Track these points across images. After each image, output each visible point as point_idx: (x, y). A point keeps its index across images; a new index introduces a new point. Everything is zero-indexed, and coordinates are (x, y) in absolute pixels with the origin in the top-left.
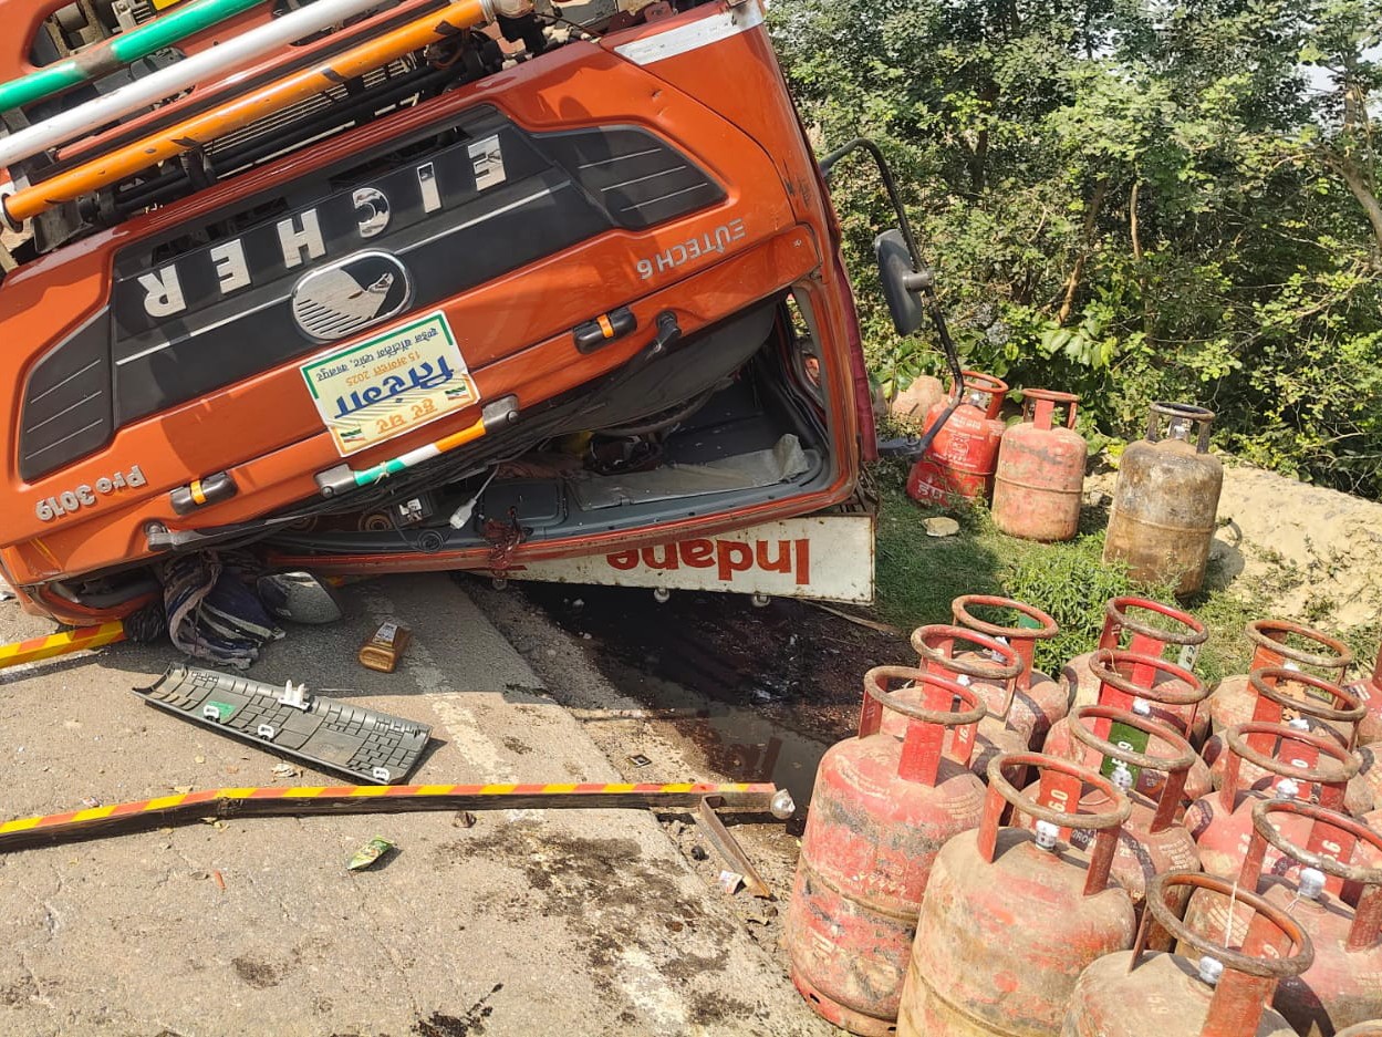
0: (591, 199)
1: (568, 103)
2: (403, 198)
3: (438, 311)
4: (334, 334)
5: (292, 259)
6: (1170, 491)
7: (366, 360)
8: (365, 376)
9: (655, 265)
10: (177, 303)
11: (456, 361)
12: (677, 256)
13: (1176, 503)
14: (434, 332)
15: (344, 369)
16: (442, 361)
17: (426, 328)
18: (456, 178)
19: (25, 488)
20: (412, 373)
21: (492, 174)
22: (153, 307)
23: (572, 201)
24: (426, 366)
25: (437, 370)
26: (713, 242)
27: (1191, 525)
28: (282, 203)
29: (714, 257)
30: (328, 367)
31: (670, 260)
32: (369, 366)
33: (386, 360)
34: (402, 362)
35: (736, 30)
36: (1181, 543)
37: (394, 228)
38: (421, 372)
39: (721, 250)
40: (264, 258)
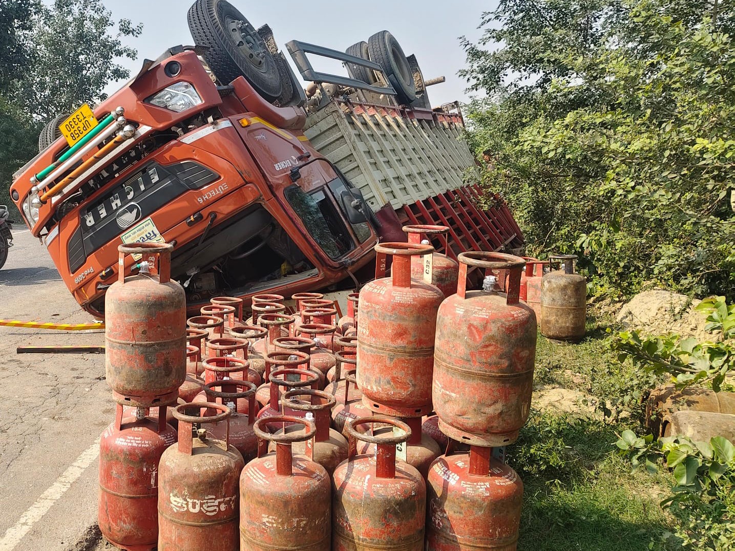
0: (182, 182)
1: (171, 157)
2: (136, 187)
3: (149, 218)
4: (126, 226)
5: (114, 207)
6: (551, 290)
7: (135, 233)
8: (135, 237)
9: (203, 199)
10: (93, 222)
11: (156, 232)
12: (209, 196)
13: (554, 296)
14: (149, 224)
15: (130, 236)
16: (153, 231)
17: (147, 222)
18: (147, 181)
19: (72, 275)
20: (146, 235)
21: (156, 179)
22: (89, 224)
23: (177, 183)
24: (149, 233)
25: (152, 234)
26: (219, 191)
27: (562, 305)
28: (111, 194)
29: (220, 195)
30: (126, 235)
31: (207, 197)
32: (136, 234)
33: (139, 232)
34: (143, 233)
35: (215, 130)
36: (559, 313)
37: (135, 196)
38: (148, 235)
39: (222, 193)
40: (109, 209)
